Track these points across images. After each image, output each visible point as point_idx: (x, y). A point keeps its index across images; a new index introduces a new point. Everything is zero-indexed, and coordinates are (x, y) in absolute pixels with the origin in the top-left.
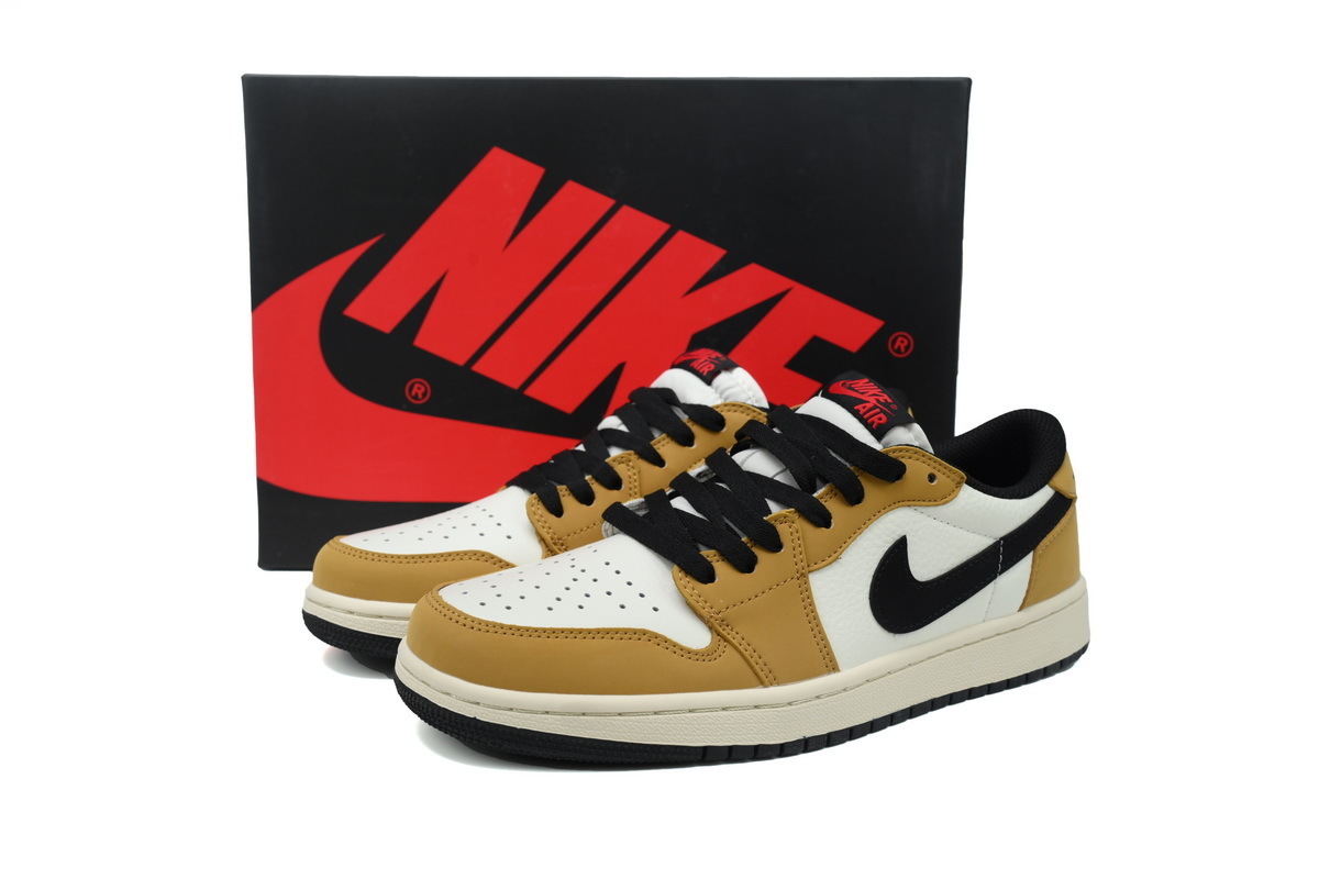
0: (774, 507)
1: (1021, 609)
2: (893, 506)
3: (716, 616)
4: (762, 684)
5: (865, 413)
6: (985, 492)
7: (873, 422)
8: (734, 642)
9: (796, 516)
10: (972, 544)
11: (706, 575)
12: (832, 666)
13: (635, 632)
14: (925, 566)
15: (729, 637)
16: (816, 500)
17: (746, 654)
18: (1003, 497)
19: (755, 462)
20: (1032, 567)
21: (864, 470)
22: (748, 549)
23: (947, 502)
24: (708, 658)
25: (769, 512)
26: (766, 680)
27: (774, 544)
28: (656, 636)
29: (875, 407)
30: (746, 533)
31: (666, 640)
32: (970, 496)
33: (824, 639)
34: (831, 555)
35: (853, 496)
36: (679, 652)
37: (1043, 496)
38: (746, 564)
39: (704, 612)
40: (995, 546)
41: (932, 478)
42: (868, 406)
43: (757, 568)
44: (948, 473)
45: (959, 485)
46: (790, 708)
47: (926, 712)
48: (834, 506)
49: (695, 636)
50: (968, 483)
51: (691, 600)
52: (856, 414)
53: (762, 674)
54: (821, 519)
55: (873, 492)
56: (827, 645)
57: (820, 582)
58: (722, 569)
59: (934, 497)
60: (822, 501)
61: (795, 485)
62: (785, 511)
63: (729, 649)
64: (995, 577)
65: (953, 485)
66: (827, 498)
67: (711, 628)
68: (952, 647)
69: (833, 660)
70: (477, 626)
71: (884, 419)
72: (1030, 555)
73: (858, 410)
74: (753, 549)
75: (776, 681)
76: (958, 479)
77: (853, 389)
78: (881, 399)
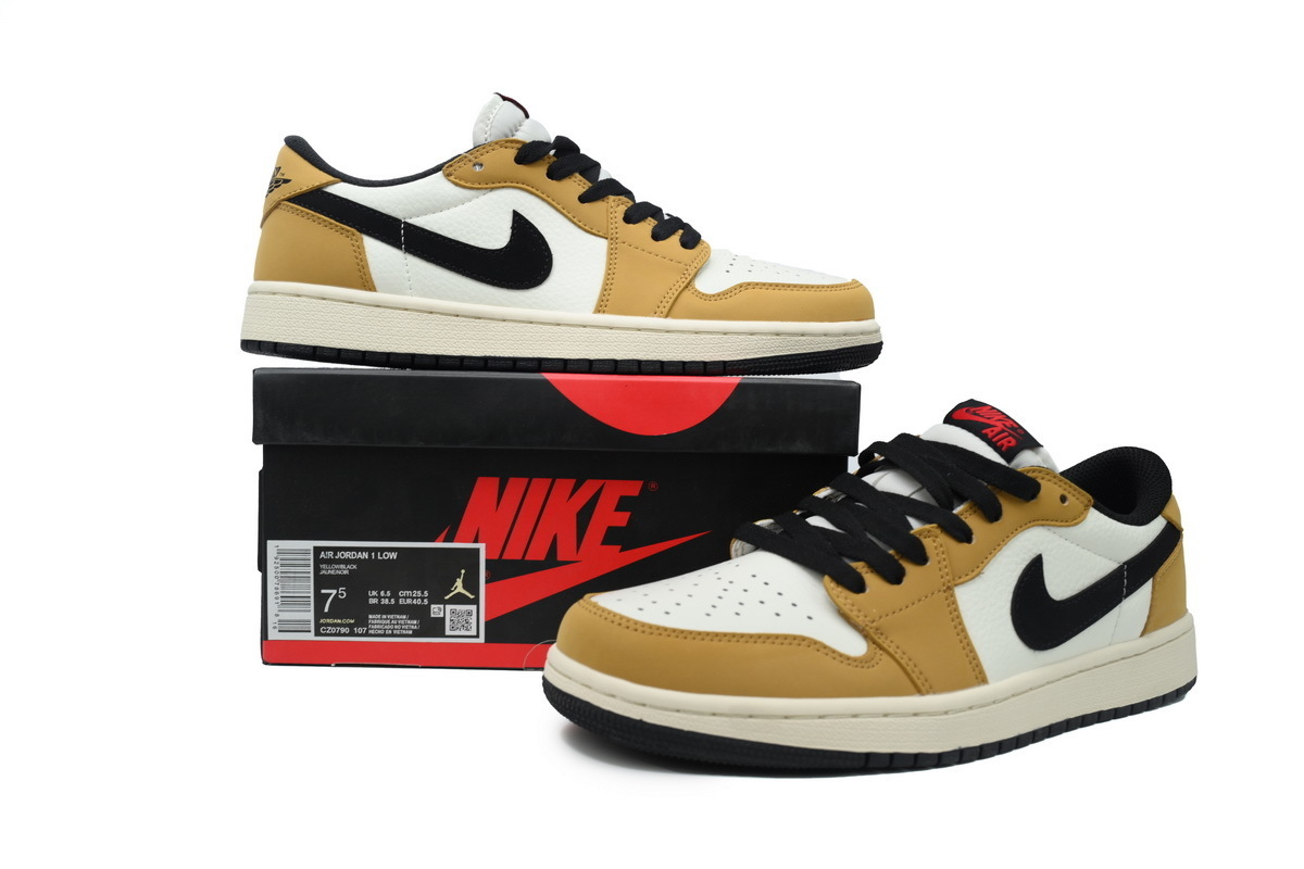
0: (915, 524)
1: (1143, 634)
2: (1029, 525)
3: (870, 625)
4: (919, 691)
5: (994, 437)
6: (1110, 516)
7: (1002, 445)
8: (891, 650)
9: (938, 531)
10: (1101, 567)
11: (858, 586)
12: (981, 678)
13: (795, 637)
14: (1062, 584)
15: (885, 645)
16: (956, 516)
17: (903, 662)
18: (1125, 522)
19: (887, 482)
20: (1152, 593)
21: (1002, 489)
22: (896, 561)
23: (1077, 524)
24: (867, 665)
25: (912, 528)
26: (923, 689)
27: (920, 558)
28: (816, 642)
29: (1003, 431)
30: (892, 547)
31: (825, 647)
32: (1096, 520)
33: (972, 651)
34: (974, 570)
35: (992, 514)
36: (838, 658)
37: (1157, 526)
38: (895, 576)
39: (860, 620)
40: (1119, 571)
41: (1063, 499)
42: (996, 430)
43: (905, 580)
44: (1078, 496)
45: (1086, 508)
46: (946, 717)
47: (1060, 733)
48: (974, 522)
49: (852, 644)
50: (1095, 507)
51: (846, 609)
52: (984, 438)
53: (919, 683)
54: (963, 534)
55: (1010, 510)
56: (975, 658)
57: (965, 596)
58: (872, 580)
59: (1066, 519)
60: (962, 518)
61: (932, 502)
62: (928, 526)
63: (885, 657)
64: (1120, 601)
65: (1081, 507)
66: (967, 514)
67: (866, 636)
68: (1083, 669)
69: (982, 672)
70: (640, 629)
71: (1013, 443)
72: (1150, 582)
73: (986, 434)
74: (901, 562)
75: (932, 690)
76: (1086, 502)
77: (978, 415)
78: (1007, 424)
